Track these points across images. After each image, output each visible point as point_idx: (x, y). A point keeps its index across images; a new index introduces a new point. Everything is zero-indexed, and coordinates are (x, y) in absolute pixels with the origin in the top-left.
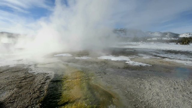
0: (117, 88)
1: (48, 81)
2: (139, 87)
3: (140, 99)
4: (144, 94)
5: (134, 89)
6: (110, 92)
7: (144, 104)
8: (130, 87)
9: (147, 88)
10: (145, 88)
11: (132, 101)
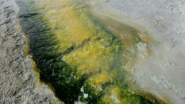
0: (138, 17)
1: (14, 16)
2: (171, 13)
3: (176, 29)
4: (180, 22)
5: (164, 15)
6: (132, 25)
7: (183, 37)
8: (157, 13)
9: (183, 13)
10: (180, 13)
11: (166, 34)
